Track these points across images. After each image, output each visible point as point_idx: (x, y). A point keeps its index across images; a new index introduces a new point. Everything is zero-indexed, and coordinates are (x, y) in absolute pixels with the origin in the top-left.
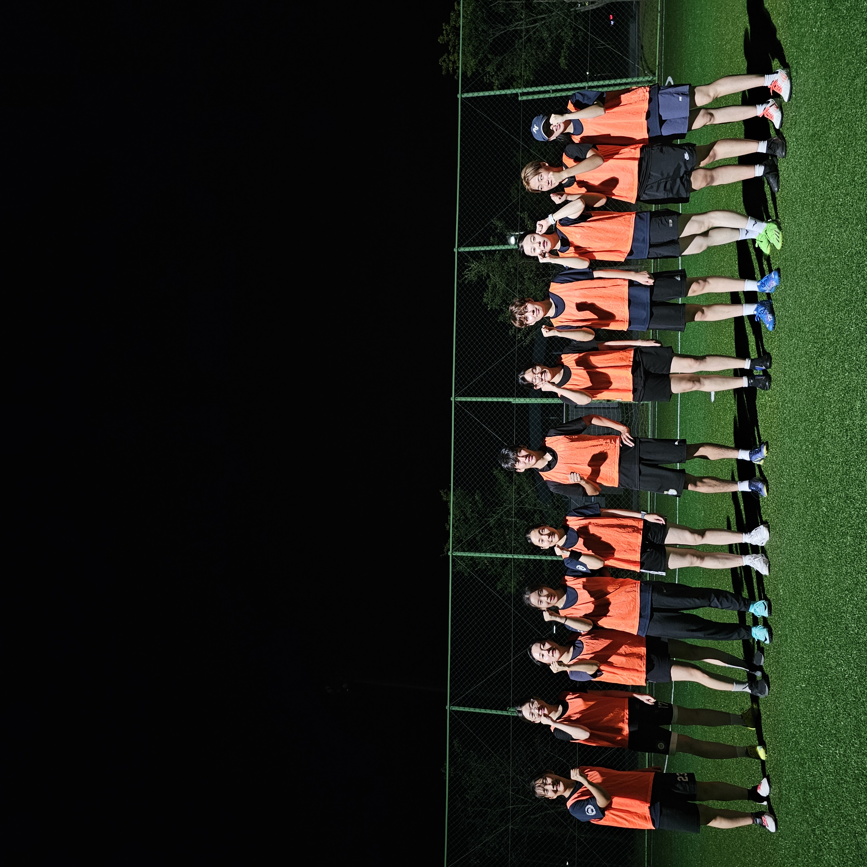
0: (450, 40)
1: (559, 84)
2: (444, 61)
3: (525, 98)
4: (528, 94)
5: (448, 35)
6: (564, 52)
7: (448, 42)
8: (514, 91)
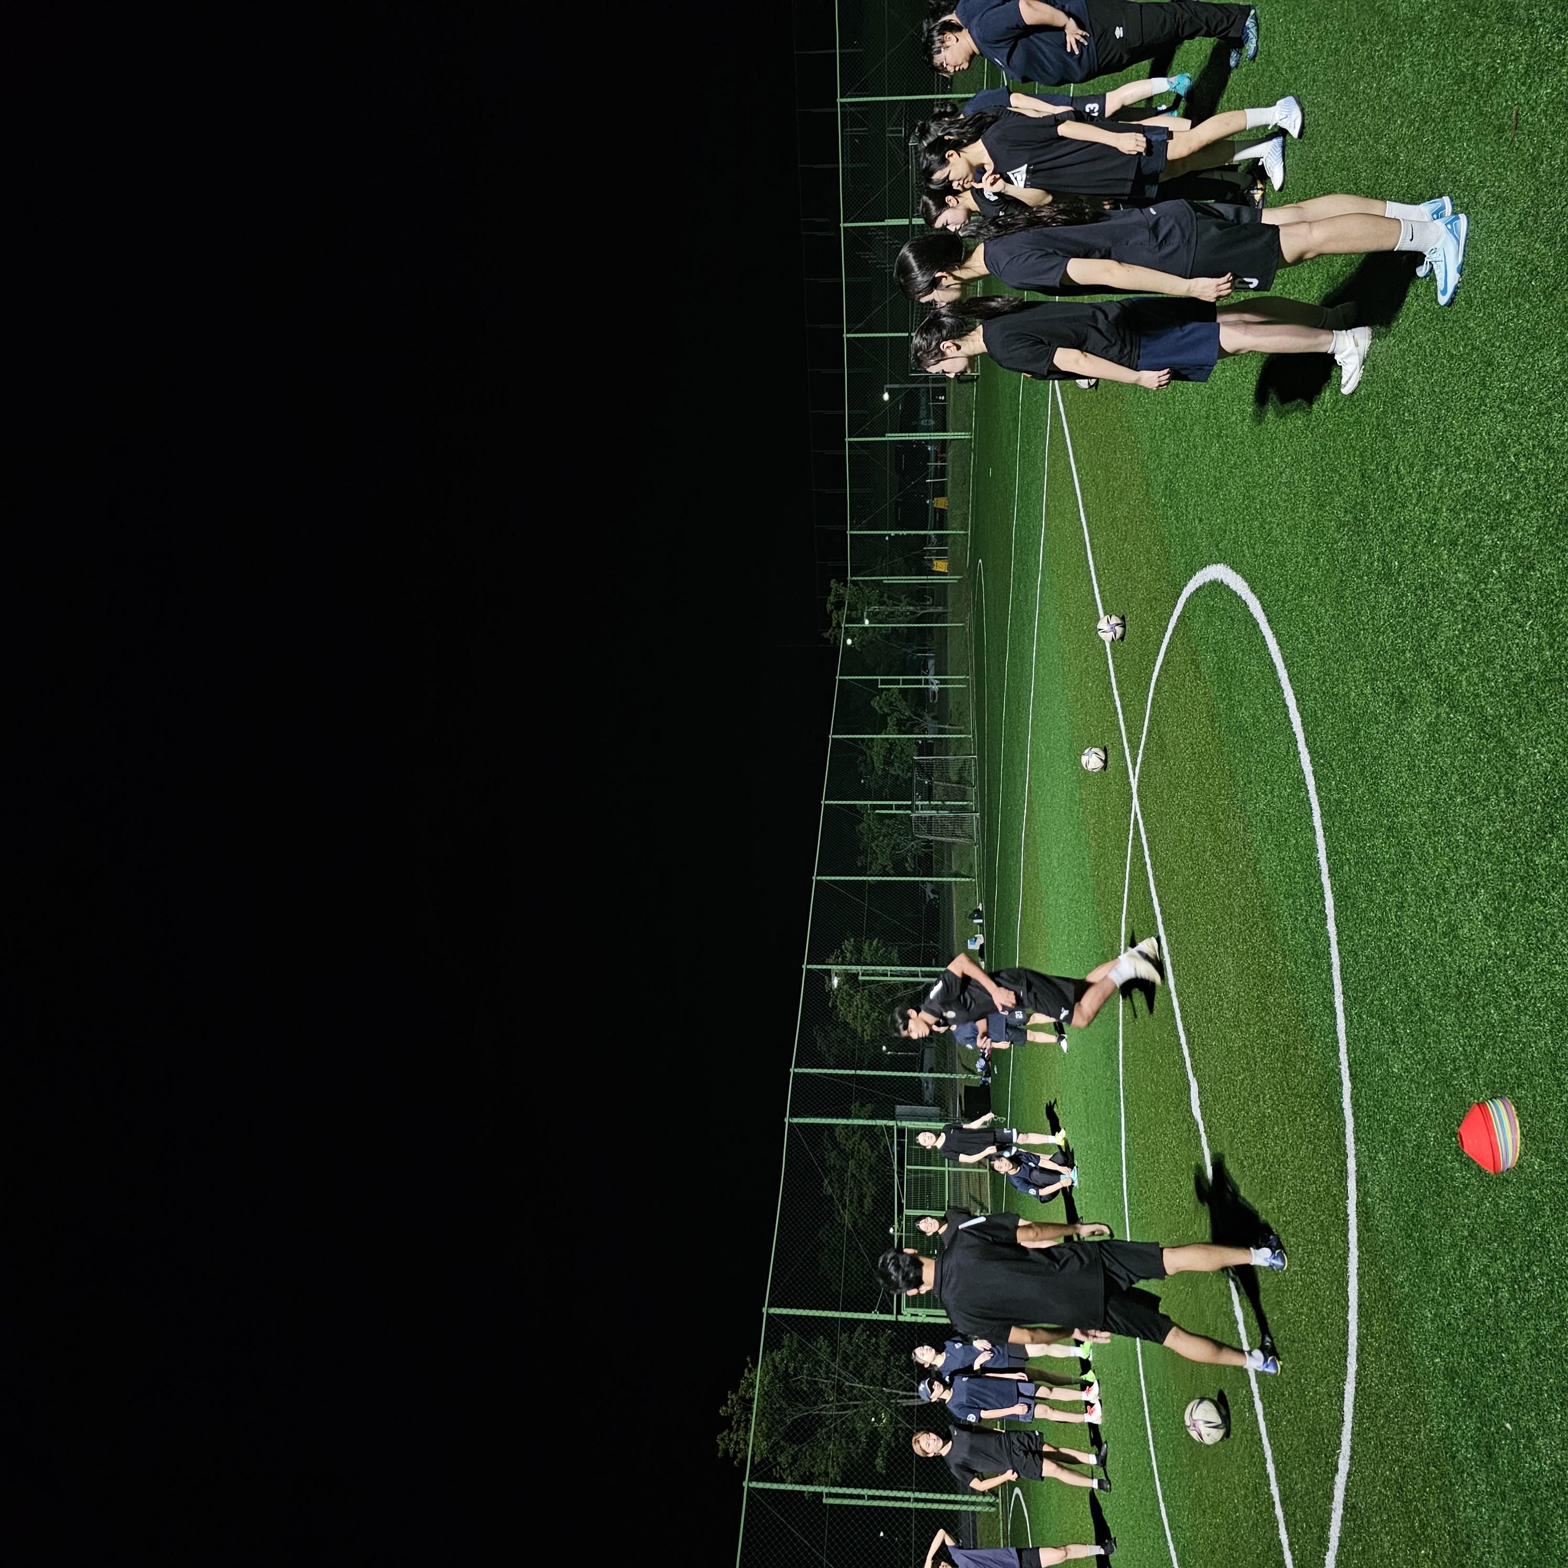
0: (735, 1413)
1: (878, 1488)
2: (723, 1439)
3: (831, 1501)
4: (836, 1496)
5: (733, 1407)
6: (882, 1453)
7: (732, 1415)
8: (818, 1489)
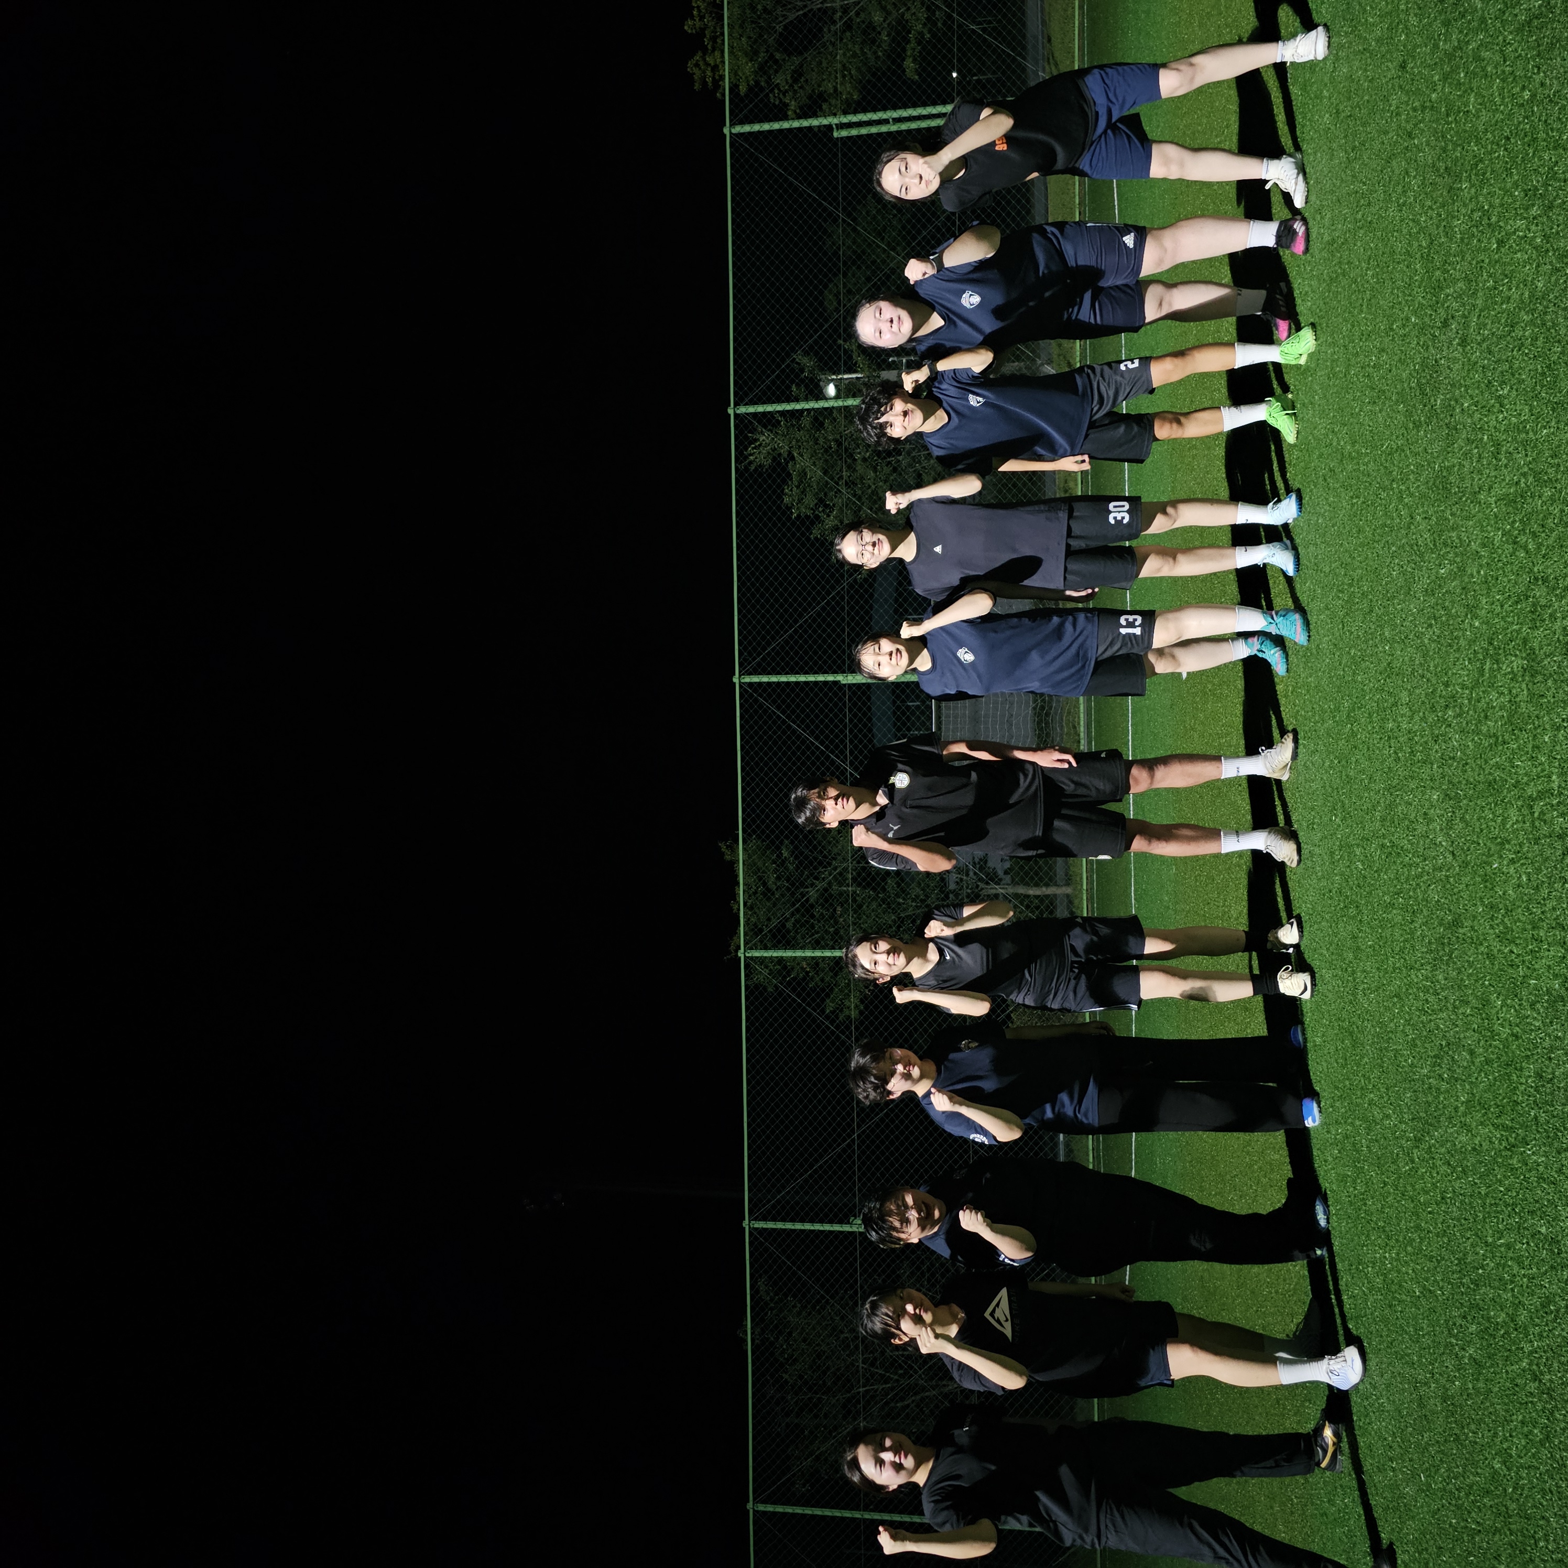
0: (706, 27)
1: (905, 107)
2: (697, 65)
3: (844, 133)
4: (850, 125)
5: (702, 18)
6: (912, 48)
7: (703, 30)
8: (825, 121)
